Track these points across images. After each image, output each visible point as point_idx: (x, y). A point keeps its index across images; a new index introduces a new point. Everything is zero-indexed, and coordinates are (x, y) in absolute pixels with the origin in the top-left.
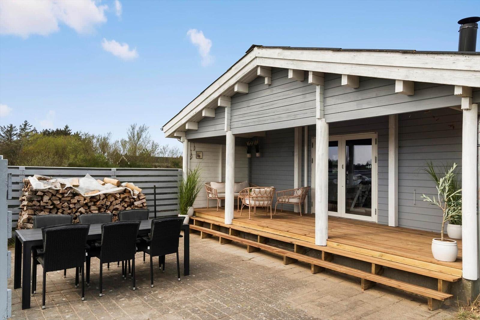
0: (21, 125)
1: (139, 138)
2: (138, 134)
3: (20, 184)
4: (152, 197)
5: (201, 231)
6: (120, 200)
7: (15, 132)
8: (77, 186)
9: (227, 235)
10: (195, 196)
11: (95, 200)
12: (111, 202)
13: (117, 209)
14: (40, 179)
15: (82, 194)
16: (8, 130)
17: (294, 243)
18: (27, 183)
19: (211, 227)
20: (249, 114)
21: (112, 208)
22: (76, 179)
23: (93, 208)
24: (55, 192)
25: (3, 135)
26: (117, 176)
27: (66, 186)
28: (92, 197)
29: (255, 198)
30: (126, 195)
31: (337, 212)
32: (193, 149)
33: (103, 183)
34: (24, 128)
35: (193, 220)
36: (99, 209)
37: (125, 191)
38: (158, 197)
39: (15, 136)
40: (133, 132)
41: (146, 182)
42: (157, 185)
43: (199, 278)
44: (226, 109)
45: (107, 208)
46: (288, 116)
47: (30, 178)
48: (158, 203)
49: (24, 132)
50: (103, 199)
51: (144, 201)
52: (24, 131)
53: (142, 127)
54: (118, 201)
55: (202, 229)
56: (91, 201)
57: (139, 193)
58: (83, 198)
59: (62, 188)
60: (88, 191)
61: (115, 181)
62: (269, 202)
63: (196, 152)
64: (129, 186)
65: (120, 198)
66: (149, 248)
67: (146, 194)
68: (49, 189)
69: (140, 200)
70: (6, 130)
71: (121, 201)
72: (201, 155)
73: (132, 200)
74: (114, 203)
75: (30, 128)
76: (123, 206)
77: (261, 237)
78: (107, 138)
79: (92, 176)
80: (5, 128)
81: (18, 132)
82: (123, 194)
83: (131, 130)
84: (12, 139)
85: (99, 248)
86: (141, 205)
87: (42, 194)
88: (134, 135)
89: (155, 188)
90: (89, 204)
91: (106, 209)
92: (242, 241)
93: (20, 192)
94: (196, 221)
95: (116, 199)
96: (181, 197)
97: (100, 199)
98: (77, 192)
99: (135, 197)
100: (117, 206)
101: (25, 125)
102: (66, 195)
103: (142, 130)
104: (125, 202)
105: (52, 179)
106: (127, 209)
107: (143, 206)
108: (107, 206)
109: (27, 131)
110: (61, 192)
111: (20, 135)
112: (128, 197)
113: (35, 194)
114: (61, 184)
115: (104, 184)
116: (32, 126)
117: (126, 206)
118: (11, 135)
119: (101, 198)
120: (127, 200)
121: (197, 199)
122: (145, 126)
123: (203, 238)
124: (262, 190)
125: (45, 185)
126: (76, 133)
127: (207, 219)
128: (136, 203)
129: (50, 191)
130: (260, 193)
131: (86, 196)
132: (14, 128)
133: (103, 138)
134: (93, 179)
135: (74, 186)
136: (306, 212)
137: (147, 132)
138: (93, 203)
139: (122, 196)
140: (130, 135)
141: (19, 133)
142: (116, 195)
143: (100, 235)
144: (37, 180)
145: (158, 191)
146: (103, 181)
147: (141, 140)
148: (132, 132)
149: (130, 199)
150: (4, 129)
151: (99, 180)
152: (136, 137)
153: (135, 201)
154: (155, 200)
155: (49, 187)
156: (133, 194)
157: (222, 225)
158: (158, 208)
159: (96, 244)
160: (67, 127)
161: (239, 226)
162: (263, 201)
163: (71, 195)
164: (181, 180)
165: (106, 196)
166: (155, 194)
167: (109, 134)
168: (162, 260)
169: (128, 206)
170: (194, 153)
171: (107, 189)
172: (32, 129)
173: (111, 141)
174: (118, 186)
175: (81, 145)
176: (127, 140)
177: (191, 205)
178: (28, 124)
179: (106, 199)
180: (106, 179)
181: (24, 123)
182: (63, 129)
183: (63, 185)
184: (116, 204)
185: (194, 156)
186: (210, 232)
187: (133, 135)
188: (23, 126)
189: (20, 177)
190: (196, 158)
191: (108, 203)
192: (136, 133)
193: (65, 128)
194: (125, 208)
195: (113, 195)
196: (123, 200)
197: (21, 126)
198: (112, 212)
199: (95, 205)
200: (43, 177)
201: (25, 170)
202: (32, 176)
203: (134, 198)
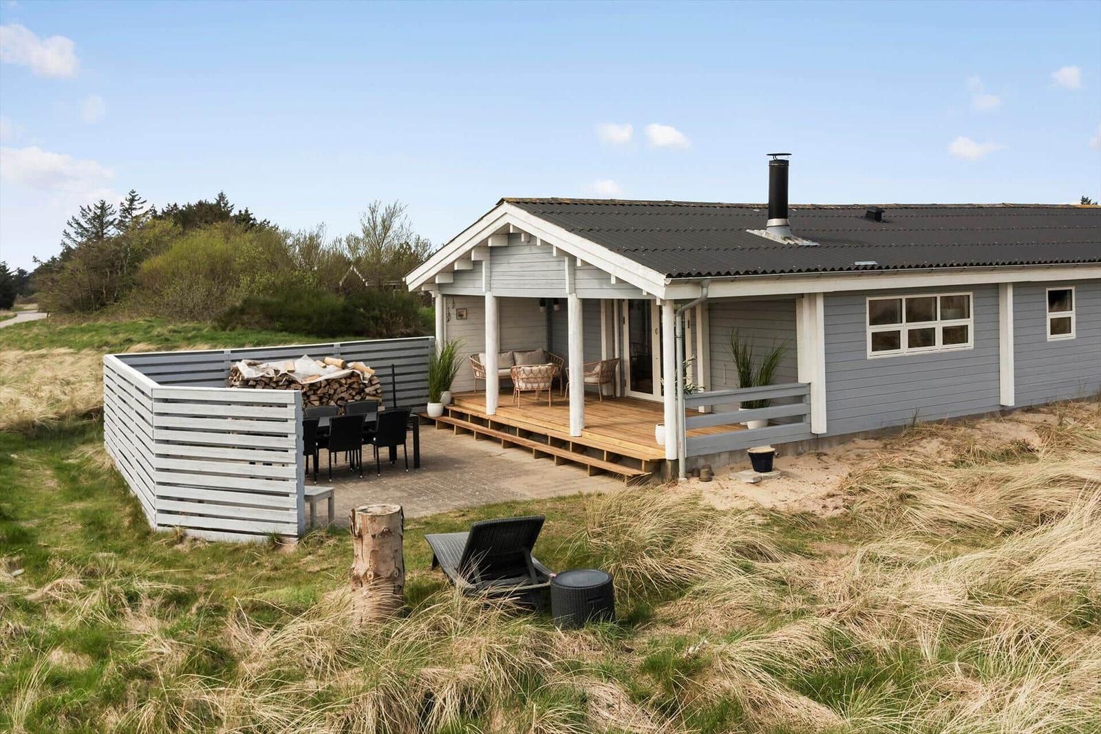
0: (124, 201)
1: (386, 228)
2: (384, 221)
3: (226, 372)
4: (390, 379)
5: (454, 425)
6: (347, 386)
7: (110, 218)
8: (292, 372)
9: (485, 429)
10: (453, 377)
11: (315, 388)
12: (335, 390)
13: (342, 399)
14: (250, 365)
15: (300, 381)
16: (95, 213)
17: (548, 435)
18: (236, 371)
19: (469, 419)
20: (508, 274)
21: (336, 397)
22: (289, 362)
23: (313, 398)
24: (269, 380)
25: (86, 226)
26: (342, 354)
27: (281, 373)
28: (312, 385)
29: (525, 380)
30: (353, 380)
31: (652, 393)
32: (450, 305)
33: (324, 365)
34: (130, 208)
35: (448, 410)
36: (321, 399)
37: (352, 375)
38: (397, 379)
39: (112, 226)
40: (373, 218)
41: (382, 359)
42: (396, 362)
43: (429, 470)
44: (484, 263)
45: (330, 397)
46: (547, 284)
47: (238, 364)
48: (397, 387)
49: (130, 217)
50: (325, 387)
51: (378, 386)
52: (130, 214)
53: (392, 206)
54: (344, 388)
55: (456, 423)
56: (310, 390)
57: (372, 376)
58: (301, 386)
59: (276, 375)
60: (305, 377)
61: (340, 361)
62: (547, 384)
63: (457, 310)
64: (357, 367)
65: (346, 384)
66: (374, 439)
67: (379, 376)
68: (262, 377)
69: (372, 385)
70: (92, 214)
71: (347, 388)
72: (465, 314)
73: (362, 386)
74: (339, 390)
75: (141, 205)
76: (350, 394)
77: (521, 430)
78: (318, 236)
79: (309, 356)
80: (90, 210)
81: (117, 216)
82: (350, 378)
83: (369, 214)
84: (106, 233)
85: (327, 439)
86: (375, 392)
87: (255, 383)
88: (374, 224)
89: (393, 367)
90: (308, 394)
91: (329, 399)
92: (497, 435)
93: (226, 381)
94: (452, 411)
95: (341, 385)
96: (432, 378)
97: (321, 387)
98: (294, 379)
99: (366, 382)
100: (343, 395)
101: (132, 201)
102: (281, 384)
103: (392, 214)
104: (353, 389)
105: (262, 363)
106: (356, 398)
107: (377, 392)
108: (330, 395)
109: (135, 213)
110: (275, 380)
111: (121, 224)
112: (357, 382)
113: (247, 384)
114: (275, 370)
115: (325, 367)
116: (145, 201)
117: (354, 393)
118: (103, 225)
119: (323, 385)
120: (355, 386)
121: (455, 379)
122: (398, 206)
123: (457, 434)
124: (535, 368)
125: (257, 372)
126: (243, 212)
127: (467, 409)
128: (367, 390)
129: (264, 379)
130: (532, 372)
131: (304, 383)
132: (109, 208)
133: (308, 236)
134: (310, 361)
135: (288, 371)
136: (618, 395)
137: (403, 216)
138: (312, 392)
139: (349, 381)
140: (367, 225)
141: (120, 218)
142: (341, 380)
143: (328, 427)
144: (247, 367)
145: (396, 371)
146: (324, 362)
147: (390, 233)
148: (371, 217)
149: (359, 384)
150: (88, 212)
151: (318, 361)
152: (379, 228)
153: (366, 387)
154: (394, 383)
155: (261, 374)
156: (363, 378)
157: (481, 416)
158: (398, 395)
159: (325, 435)
160: (222, 197)
161: (503, 418)
162: (538, 382)
163: (286, 383)
164: (434, 354)
165: (329, 382)
166: (394, 375)
167: (321, 227)
168: (393, 453)
169: (356, 394)
170: (453, 312)
171: (329, 373)
172: (147, 207)
173: (326, 242)
174: (343, 369)
175: (262, 253)
176: (361, 235)
177: (447, 389)
178: (136, 198)
179: (328, 387)
180: (328, 359)
181: (129, 197)
182: (214, 202)
183: (277, 372)
184: (342, 393)
185: (454, 317)
186: (468, 426)
187: (372, 224)
188: (127, 204)
189: (225, 363)
190: (457, 319)
191: (332, 392)
192: (379, 221)
193: (218, 199)
194: (354, 396)
195: (336, 380)
196: (350, 387)
197: (122, 204)
198: (336, 403)
199: (315, 394)
200: (252, 361)
201: (230, 353)
202: (240, 361)
203: (364, 384)
